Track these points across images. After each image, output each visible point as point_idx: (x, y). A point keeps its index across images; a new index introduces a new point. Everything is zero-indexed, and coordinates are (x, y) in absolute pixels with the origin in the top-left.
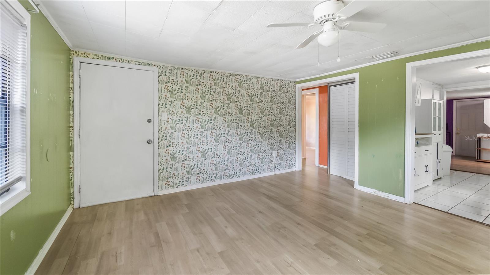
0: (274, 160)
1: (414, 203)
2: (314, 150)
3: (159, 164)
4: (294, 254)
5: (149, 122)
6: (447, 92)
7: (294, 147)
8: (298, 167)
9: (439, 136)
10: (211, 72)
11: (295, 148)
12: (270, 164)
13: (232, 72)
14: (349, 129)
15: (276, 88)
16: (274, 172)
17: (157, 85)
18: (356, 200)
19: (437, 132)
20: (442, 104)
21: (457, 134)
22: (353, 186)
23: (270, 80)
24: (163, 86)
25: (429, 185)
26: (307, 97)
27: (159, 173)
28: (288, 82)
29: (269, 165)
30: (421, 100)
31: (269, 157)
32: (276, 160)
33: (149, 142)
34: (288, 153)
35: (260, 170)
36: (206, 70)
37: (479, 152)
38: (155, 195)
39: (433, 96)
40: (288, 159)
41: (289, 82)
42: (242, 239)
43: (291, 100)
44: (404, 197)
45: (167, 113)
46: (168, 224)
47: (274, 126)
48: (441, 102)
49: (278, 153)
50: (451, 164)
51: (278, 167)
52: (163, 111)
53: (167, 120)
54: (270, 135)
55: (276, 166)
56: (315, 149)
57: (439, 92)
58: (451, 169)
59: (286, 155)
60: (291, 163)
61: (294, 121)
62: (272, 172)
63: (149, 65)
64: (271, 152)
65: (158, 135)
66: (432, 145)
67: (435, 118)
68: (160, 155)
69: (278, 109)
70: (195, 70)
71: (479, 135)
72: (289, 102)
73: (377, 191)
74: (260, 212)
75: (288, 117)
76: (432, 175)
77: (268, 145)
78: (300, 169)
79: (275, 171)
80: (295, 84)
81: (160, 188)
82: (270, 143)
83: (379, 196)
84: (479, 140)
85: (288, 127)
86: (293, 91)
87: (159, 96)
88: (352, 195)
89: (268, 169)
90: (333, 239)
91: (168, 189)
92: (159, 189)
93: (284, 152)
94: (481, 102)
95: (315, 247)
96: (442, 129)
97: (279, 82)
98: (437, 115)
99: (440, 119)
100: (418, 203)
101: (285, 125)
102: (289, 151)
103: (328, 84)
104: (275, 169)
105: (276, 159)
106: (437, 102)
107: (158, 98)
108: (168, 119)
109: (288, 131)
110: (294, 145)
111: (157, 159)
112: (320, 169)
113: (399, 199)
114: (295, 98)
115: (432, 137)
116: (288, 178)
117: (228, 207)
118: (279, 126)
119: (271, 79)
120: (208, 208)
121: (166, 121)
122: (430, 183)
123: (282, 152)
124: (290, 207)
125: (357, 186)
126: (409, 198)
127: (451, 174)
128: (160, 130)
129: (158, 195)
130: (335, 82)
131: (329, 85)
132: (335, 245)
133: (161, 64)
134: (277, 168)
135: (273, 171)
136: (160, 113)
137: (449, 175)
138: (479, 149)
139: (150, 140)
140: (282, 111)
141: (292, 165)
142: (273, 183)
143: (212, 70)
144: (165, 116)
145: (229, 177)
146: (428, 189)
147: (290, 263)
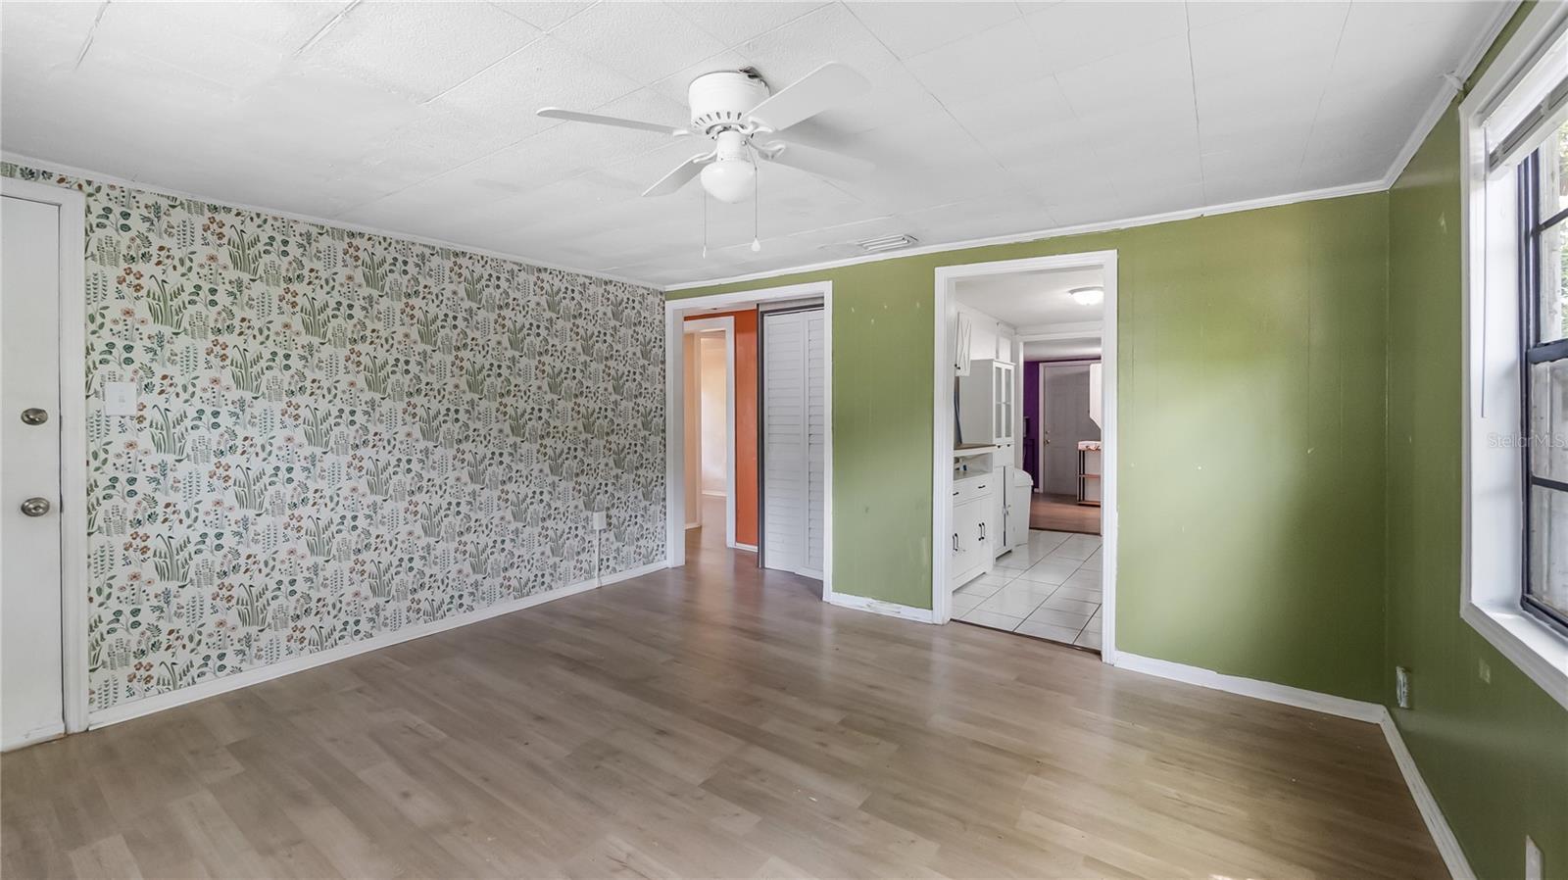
0: (596, 542)
1: (951, 620)
2: (723, 501)
3: (91, 600)
4: (640, 828)
5: (32, 422)
6: (1025, 344)
7: (662, 496)
8: (673, 556)
9: (1007, 451)
10: (352, 235)
11: (664, 499)
12: (584, 556)
13: (438, 244)
14: (812, 439)
15: (602, 309)
16: (596, 579)
17: (77, 268)
18: (827, 633)
19: (1003, 440)
20: (1013, 372)
21: (1046, 442)
22: (821, 597)
23: (581, 280)
24: (113, 273)
25: (987, 572)
26: (702, 340)
27: (96, 634)
28: (640, 291)
29: (580, 558)
30: (972, 361)
31: (580, 532)
32: (603, 542)
33: (32, 509)
34: (643, 516)
35: (547, 579)
36: (329, 224)
37: (1082, 483)
38: (74, 728)
39: (997, 352)
40: (642, 535)
41: (646, 292)
42: (466, 823)
43: (651, 351)
44: (932, 609)
45: (134, 386)
46: (134, 842)
47: (596, 432)
48: (1012, 368)
49: (609, 517)
50: (1032, 516)
51: (612, 563)
52: (113, 377)
53: (135, 412)
54: (582, 461)
55: (602, 560)
56: (725, 497)
57: (1009, 343)
58: (1030, 528)
59: (636, 523)
60: (651, 544)
61: (661, 415)
62: (591, 581)
63: (29, 174)
64: (587, 517)
65: (85, 478)
66: (991, 472)
67: (999, 408)
68: (99, 561)
69: (609, 375)
70: (275, 219)
71: (1082, 445)
72: (645, 355)
73: (875, 601)
74: (539, 718)
75: (640, 400)
76: (992, 548)
77: (576, 494)
78: (681, 562)
79: (599, 577)
80: (663, 298)
81: (102, 697)
82: (583, 488)
83: (879, 615)
84: (1082, 454)
85: (643, 433)
86: (657, 322)
87: (91, 311)
88: (817, 620)
89: (577, 572)
90: (757, 756)
91: (145, 697)
92: (91, 701)
93: (630, 512)
94: (1085, 369)
95: (703, 791)
96: (1013, 434)
97: (610, 288)
98: (1003, 400)
99: (1008, 407)
100: (962, 620)
101: (631, 427)
102: (645, 509)
103: (758, 305)
104: (600, 570)
105: (604, 536)
106: (1004, 367)
107: (82, 318)
108: (142, 407)
109: (642, 445)
110: (659, 489)
111: (80, 579)
112: (739, 555)
113: (921, 615)
114: (662, 344)
115: (991, 453)
116: (642, 594)
117: (420, 721)
118: (613, 431)
119: (586, 277)
120: (333, 740)
121: (132, 418)
122: (988, 565)
123: (623, 514)
124: (640, 685)
125: (830, 596)
126: (942, 610)
127: (1031, 540)
128: (95, 455)
129: (87, 730)
130: (775, 303)
131: (760, 310)
132: (757, 771)
133: (98, 178)
134: (608, 567)
135: (592, 577)
136: (95, 385)
137: (1026, 540)
138: (1082, 476)
139: (37, 500)
140: (621, 382)
141: (654, 553)
142: (595, 614)
143: (356, 228)
144: (122, 397)
145: (432, 615)
146: (984, 580)
147: (623, 857)
